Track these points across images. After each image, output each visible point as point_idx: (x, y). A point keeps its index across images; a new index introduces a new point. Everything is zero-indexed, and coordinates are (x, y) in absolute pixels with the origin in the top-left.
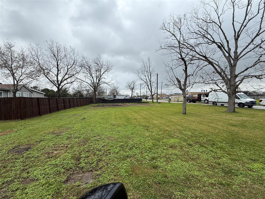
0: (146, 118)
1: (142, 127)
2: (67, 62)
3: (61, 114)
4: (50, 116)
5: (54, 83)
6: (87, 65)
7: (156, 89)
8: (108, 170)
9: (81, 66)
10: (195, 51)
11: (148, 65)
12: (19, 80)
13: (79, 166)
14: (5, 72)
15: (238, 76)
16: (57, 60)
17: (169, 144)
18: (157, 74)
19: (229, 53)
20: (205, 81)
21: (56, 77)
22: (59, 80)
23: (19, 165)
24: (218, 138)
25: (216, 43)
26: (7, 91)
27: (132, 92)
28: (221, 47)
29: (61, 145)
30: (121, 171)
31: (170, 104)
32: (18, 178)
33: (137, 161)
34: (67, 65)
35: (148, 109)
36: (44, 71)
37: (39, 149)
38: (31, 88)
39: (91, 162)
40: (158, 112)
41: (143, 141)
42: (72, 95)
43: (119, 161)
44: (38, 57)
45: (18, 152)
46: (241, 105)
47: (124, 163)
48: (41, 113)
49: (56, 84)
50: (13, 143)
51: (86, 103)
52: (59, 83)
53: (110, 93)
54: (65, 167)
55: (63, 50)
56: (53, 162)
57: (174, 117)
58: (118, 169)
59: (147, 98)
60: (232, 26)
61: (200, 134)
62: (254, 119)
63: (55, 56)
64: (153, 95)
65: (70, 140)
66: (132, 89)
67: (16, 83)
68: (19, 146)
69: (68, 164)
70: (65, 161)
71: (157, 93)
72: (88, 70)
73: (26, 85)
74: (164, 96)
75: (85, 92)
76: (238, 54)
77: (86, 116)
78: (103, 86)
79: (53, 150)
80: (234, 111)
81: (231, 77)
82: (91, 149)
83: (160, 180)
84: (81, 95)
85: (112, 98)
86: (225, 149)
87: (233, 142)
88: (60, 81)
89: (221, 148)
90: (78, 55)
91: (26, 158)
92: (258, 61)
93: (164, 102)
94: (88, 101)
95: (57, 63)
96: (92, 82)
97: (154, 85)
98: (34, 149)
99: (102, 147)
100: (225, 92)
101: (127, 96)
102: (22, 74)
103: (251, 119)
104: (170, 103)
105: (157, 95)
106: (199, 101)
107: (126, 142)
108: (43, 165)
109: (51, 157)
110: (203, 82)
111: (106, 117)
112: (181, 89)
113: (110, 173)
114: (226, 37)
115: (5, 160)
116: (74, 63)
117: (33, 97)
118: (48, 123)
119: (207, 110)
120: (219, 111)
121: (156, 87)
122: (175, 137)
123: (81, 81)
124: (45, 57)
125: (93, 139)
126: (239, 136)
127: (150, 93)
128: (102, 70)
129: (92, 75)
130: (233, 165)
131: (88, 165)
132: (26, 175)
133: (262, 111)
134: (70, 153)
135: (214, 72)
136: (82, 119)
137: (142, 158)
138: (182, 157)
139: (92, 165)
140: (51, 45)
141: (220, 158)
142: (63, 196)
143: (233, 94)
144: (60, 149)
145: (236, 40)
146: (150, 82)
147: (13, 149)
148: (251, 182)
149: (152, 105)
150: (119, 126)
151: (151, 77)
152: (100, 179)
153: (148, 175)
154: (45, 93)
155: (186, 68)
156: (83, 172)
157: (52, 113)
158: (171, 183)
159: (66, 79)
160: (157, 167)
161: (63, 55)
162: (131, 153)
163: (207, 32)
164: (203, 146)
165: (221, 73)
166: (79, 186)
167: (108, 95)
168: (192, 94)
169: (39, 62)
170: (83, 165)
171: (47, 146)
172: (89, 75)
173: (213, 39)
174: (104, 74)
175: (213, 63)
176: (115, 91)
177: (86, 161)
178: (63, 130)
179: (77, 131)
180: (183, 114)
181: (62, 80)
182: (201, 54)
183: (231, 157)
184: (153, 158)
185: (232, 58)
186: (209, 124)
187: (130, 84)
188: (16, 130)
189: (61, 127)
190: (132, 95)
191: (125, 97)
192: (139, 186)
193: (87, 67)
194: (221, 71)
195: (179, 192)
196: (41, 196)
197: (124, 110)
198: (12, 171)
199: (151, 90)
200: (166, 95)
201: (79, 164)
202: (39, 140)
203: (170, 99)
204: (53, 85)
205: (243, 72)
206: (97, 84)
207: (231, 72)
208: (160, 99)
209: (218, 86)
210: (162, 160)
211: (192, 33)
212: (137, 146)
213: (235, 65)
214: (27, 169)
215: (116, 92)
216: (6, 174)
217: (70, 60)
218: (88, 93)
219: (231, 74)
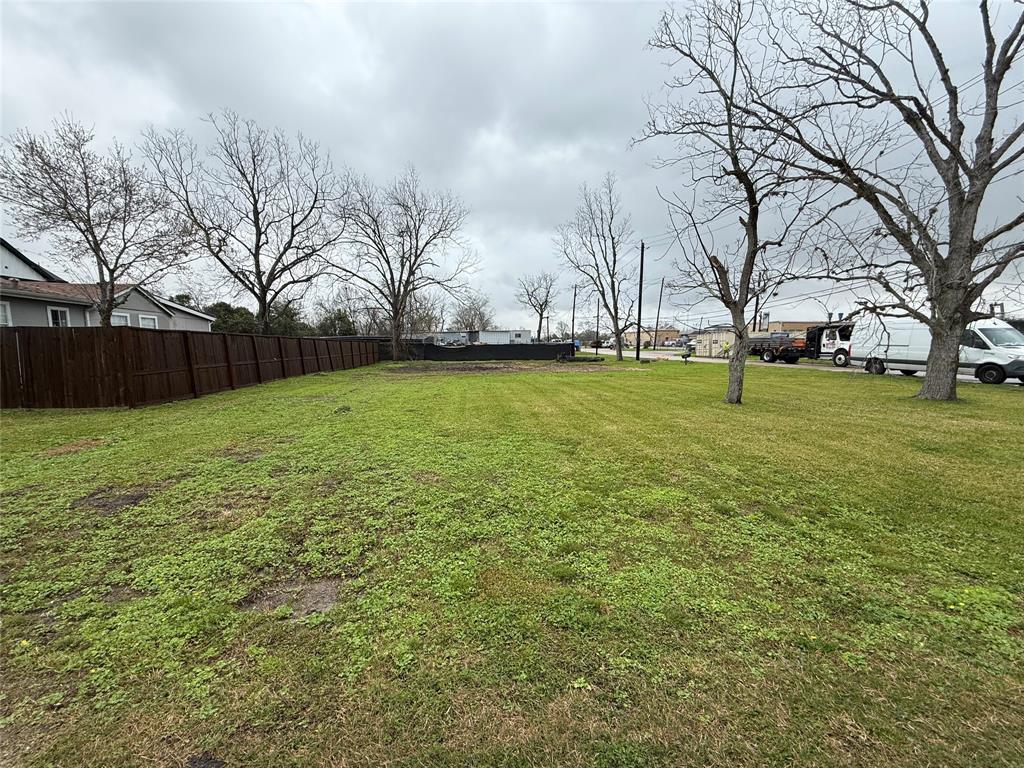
0: (574, 412)
1: (552, 445)
2: (290, 201)
3: (267, 394)
4: (230, 397)
5: (247, 283)
6: (366, 210)
7: (636, 308)
8: (395, 577)
9: (345, 214)
10: (801, 141)
11: (606, 209)
12: (115, 266)
13: (298, 558)
14: (70, 235)
15: (987, 247)
16: (252, 189)
17: (643, 506)
18: (643, 247)
19: (954, 148)
20: (838, 271)
21: (252, 257)
22: (262, 269)
23: (102, 545)
24: (848, 492)
25: (896, 101)
26: (82, 308)
27: (541, 318)
28: (917, 118)
29: (249, 493)
30: (437, 584)
32: (96, 584)
33: (507, 553)
34: (291, 212)
35: (595, 382)
36: (207, 234)
37: (174, 501)
38: (171, 300)
39: (340, 551)
40: (631, 392)
41: (542, 491)
42: (314, 328)
43: (441, 550)
44: (185, 184)
45: (104, 506)
46: (992, 374)
47: (457, 559)
48: (197, 388)
49: (253, 285)
50: (94, 478)
51: (363, 356)
52: (264, 279)
53: (457, 322)
54: (247, 559)
55: (275, 154)
56: (215, 543)
57: (690, 412)
58: (430, 576)
59: (598, 345)
60: (981, 16)
61: (775, 476)
63: (244, 175)
64: (623, 330)
65: (283, 478)
66: (542, 307)
67: (107, 278)
68: (111, 488)
69: (260, 550)
70: (251, 542)
71: (639, 324)
72: (369, 231)
73: (142, 286)
74: (670, 335)
75: (362, 319)
76: (997, 145)
77: (352, 401)
78: (426, 292)
79: (221, 505)
80: (952, 397)
81: (950, 253)
82: (349, 508)
83: (571, 618)
84: (349, 330)
85: (463, 341)
86: (865, 531)
87: (908, 507)
88: (267, 275)
89: (847, 527)
90: (329, 170)
91: (129, 527)
93: (666, 357)
94: (370, 349)
95: (255, 205)
96: (385, 276)
97: (628, 289)
98: (159, 499)
99: (389, 504)
100: (922, 319)
101: (519, 336)
102: (125, 244)
104: (686, 362)
105: (639, 332)
106: (810, 357)
107: (481, 493)
108: (181, 550)
109: (209, 526)
110: (825, 274)
111: (426, 406)
112: (728, 302)
113: (400, 588)
114: (945, 72)
115: (61, 527)
117: (172, 328)
118: (218, 421)
119: (833, 392)
120: (890, 394)
121: (636, 298)
122: (674, 481)
123: (344, 273)
124: (209, 183)
125: (364, 477)
126: (942, 487)
127: (611, 323)
128: (421, 231)
129: (386, 249)
130: (875, 588)
131: (329, 559)
132: (122, 577)
134: (274, 518)
135: (879, 230)
136: (336, 412)
137: (528, 545)
138: (680, 549)
139: (344, 559)
140: (227, 132)
141: (832, 561)
142: (224, 643)
143: (955, 322)
144: (243, 502)
145: (993, 81)
146: (612, 277)
147: (92, 495)
148: (926, 647)
149: (614, 368)
150: (468, 436)
151: (615, 255)
152: (360, 601)
153: (533, 599)
154: (213, 319)
155: (754, 214)
156: (310, 579)
157: (239, 388)
158: (610, 629)
159: (285, 268)
160: (574, 575)
161: (273, 171)
162: (487, 527)
163: (860, 52)
164: (774, 518)
165: (907, 234)
166: (284, 618)
167: (450, 331)
168: (787, 327)
169: (187, 202)
170: (313, 556)
171: (202, 493)
172: (372, 250)
173: (886, 83)
174: (431, 248)
175: (880, 192)
176: (476, 315)
177: (325, 545)
178: (264, 443)
179: (311, 450)
180: (731, 402)
181: (274, 269)
183: (881, 560)
184: (567, 549)
185: (966, 169)
186: (827, 442)
187: (533, 285)
188: (109, 439)
189: (261, 433)
190: (539, 332)
191: (513, 338)
192: (489, 631)
193: (367, 219)
194: (909, 228)
195: (628, 657)
196: (155, 639)
197: (500, 385)
198: (80, 561)
199: (612, 310)
200: (678, 331)
201: (297, 555)
202: (178, 473)
203: (692, 349)
204: (241, 285)
205: (1009, 228)
206: (406, 287)
207: (956, 228)
208: (652, 347)
209: (888, 289)
210: (602, 554)
211: (793, 60)
212: (518, 507)
213: (977, 197)
214: (126, 560)
215: (481, 319)
216: (58, 571)
217: (300, 191)
218: (375, 322)
219: (952, 237)
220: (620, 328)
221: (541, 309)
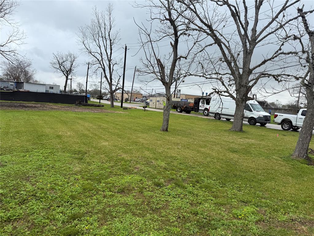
0: (84, 135)
1: (69, 155)
7: (121, 80)
10: (196, 13)
11: (108, 24)
15: (253, 72)
17: (119, 186)
18: (126, 48)
19: (246, 30)
20: (207, 74)
24: (207, 171)
25: (229, 6)
27: (67, 79)
28: (235, 15)
31: (146, 112)
33: (32, 226)
35: (98, 118)
40: (117, 125)
46: (252, 121)
57: (145, 135)
59: (100, 98)
61: (180, 165)
62: (263, 143)
64: (115, 91)
71: (123, 89)
74: (138, 96)
76: (258, 33)
80: (241, 130)
81: (243, 73)
85: (11, 87)
86: (212, 188)
87: (227, 176)
89: (206, 187)
92: (279, 52)
93: (135, 107)
97: (118, 70)
100: (233, 98)
101: (52, 88)
103: (259, 142)
104: (145, 110)
105: (123, 93)
106: (195, 111)
110: (202, 75)
112: (164, 82)
119: (203, 127)
120: (222, 128)
121: (122, 74)
126: (237, 167)
127: (108, 86)
133: (276, 132)
135: (221, 59)
137: (48, 218)
138: (137, 207)
141: (200, 204)
143: (243, 101)
145: (258, 8)
146: (109, 61)
149: (109, 111)
151: (111, 50)
155: (176, 41)
162: (19, 211)
164: (179, 186)
165: (229, 61)
168: (187, 97)
175: (222, 42)
176: (21, 72)
180: (163, 130)
182: (204, 20)
183: (217, 201)
184: (74, 217)
185: (248, 40)
186: (200, 149)
187: (62, 58)
190: (65, 87)
191: (48, 89)
197: (36, 117)
200: (142, 95)
203: (148, 104)
205: (259, 66)
207: (245, 63)
208: (129, 102)
209: (223, 85)
212: (43, 195)
213: (251, 52)
215: (26, 75)
219: (244, 66)
220: (113, 90)
221: (67, 73)
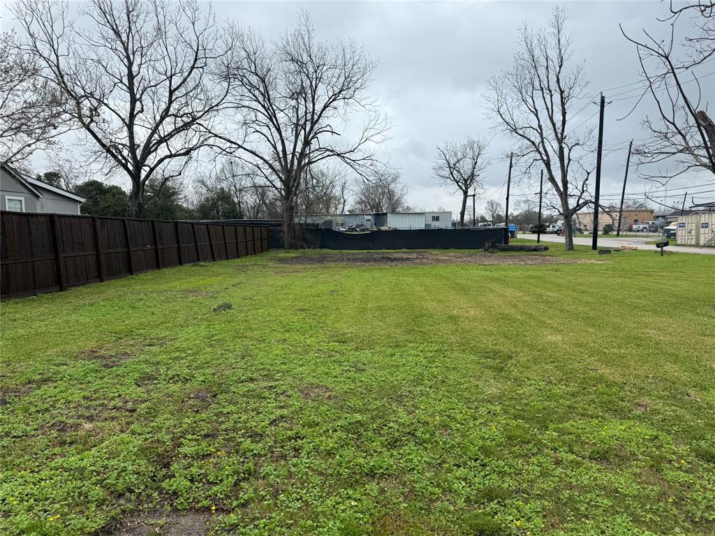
0: (506, 317)
1: (474, 358)
2: (168, 63)
3: (138, 287)
5: (120, 157)
6: (253, 68)
8: (273, 515)
9: (226, 78)
11: (553, 55)
13: (164, 485)
16: (127, 53)
17: (594, 444)
18: (603, 102)
21: (125, 129)
22: (137, 141)
27: (466, 195)
29: (112, 403)
30: (324, 527)
31: (665, 258)
33: (411, 495)
34: (169, 74)
35: (535, 277)
36: (78, 104)
37: (33, 409)
39: (211, 479)
40: (583, 292)
41: (459, 417)
42: (192, 211)
43: (330, 486)
44: (56, 47)
47: (349, 498)
48: (63, 280)
49: (126, 160)
51: (250, 244)
52: (139, 153)
53: (361, 202)
54: (107, 481)
55: (151, 8)
56: (73, 460)
58: (315, 518)
59: (540, 229)
63: (117, 34)
64: (575, 210)
65: (151, 387)
66: (466, 183)
69: (122, 472)
70: (113, 462)
71: (596, 203)
72: (257, 93)
73: (9, 164)
74: (640, 216)
75: (250, 199)
77: (235, 297)
78: (325, 166)
79: (82, 416)
82: (223, 427)
84: (234, 212)
85: (368, 225)
88: (141, 148)
90: (211, 23)
93: (634, 246)
94: (257, 236)
95: (130, 67)
96: (275, 148)
97: (583, 158)
98: (17, 406)
99: (271, 424)
101: (437, 219)
104: (662, 253)
105: (596, 213)
107: (381, 414)
108: (38, 466)
109: (68, 440)
111: (320, 304)
113: (278, 529)
116: (194, 63)
117: (39, 211)
118: (84, 318)
122: (638, 412)
123: (229, 144)
124: (81, 46)
125: (243, 389)
127: (557, 201)
128: (318, 92)
129: (278, 116)
131: (198, 488)
134: (139, 434)
136: (215, 310)
137: (438, 486)
138: (645, 505)
139: (215, 488)
144: (106, 414)
146: (560, 141)
149: (562, 259)
151: (564, 114)
154: (83, 200)
156: (176, 510)
157: (106, 283)
159: (163, 140)
162: (388, 460)
167: (352, 214)
169: (58, 67)
170: (180, 483)
171: (63, 401)
172: (261, 117)
174: (331, 113)
176: (383, 193)
177: (194, 470)
178: (132, 345)
179: (184, 355)
181: (149, 141)
184: (490, 495)
189: (130, 333)
190: (462, 214)
191: (430, 221)
193: (254, 80)
197: (410, 280)
199: (560, 185)
200: (652, 212)
201: (163, 481)
202: (39, 377)
203: (671, 235)
204: (113, 161)
206: (300, 161)
208: (615, 233)
212: (428, 436)
215: (390, 199)
217: (179, 48)
218: (264, 203)
220: (571, 207)
221: (466, 185)
